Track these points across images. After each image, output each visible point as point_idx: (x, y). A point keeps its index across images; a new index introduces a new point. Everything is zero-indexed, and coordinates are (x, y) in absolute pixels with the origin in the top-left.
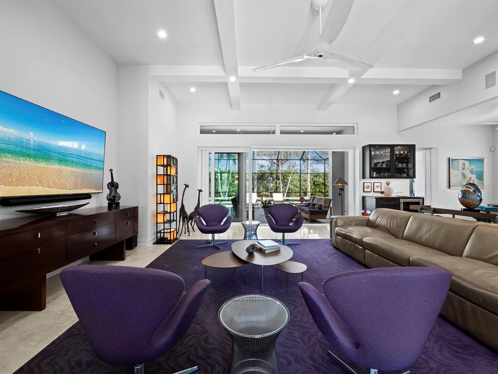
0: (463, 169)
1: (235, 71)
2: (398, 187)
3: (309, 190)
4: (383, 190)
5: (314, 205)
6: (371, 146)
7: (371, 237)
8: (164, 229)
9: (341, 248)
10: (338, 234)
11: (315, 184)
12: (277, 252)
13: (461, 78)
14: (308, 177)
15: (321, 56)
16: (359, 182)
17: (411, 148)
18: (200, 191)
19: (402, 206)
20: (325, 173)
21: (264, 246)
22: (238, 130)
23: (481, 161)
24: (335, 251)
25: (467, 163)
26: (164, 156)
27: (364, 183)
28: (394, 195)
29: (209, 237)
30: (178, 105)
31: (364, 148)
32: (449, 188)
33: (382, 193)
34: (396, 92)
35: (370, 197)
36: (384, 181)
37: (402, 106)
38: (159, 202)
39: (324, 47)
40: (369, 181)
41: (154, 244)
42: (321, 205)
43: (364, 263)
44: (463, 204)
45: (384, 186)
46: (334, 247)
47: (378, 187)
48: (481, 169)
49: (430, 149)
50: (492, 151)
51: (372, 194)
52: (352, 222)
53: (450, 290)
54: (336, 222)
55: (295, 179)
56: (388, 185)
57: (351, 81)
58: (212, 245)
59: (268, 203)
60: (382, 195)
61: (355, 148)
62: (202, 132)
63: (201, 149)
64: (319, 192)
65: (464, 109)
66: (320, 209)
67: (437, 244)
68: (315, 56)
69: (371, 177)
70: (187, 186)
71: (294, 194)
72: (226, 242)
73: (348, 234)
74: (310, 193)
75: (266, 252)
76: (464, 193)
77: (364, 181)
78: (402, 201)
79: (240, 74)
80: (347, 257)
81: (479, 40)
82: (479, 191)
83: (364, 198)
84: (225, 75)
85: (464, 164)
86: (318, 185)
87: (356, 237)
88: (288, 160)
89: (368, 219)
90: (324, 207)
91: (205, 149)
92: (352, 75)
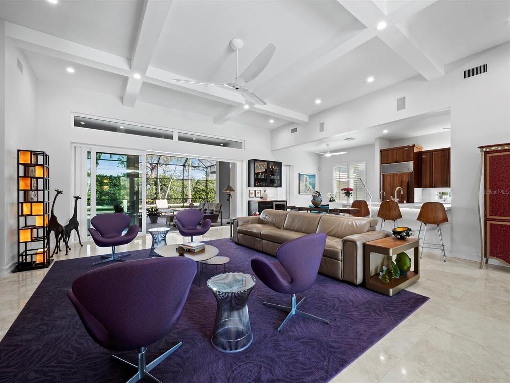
0: (306, 181)
1: (143, 71)
2: (272, 194)
3: (190, 196)
4: (262, 196)
5: (205, 210)
6: (255, 160)
7: (265, 230)
8: (26, 250)
9: (243, 243)
10: (240, 232)
11: (196, 191)
12: (202, 251)
13: (308, 121)
14: (188, 184)
15: (237, 89)
16: (246, 189)
17: (279, 164)
18: (77, 198)
19: (275, 207)
20: (207, 180)
21: (192, 247)
22: (122, 127)
23: (314, 176)
24: (237, 246)
25: (308, 177)
26: (31, 151)
27: (249, 190)
28: (269, 200)
29: (107, 251)
30: (38, 82)
31: (249, 161)
32: (299, 194)
33: (262, 198)
34: (272, 121)
35: (254, 202)
36: (262, 188)
37: (274, 132)
38: (20, 214)
39: (241, 83)
40: (253, 188)
41: (14, 272)
42: (213, 210)
43: (262, 250)
44: (313, 204)
45: (263, 192)
46: (236, 243)
47: (258, 193)
48: (314, 182)
49: (289, 166)
50: (319, 169)
51: (255, 199)
52: (248, 222)
53: (323, 256)
54: (237, 222)
55: (174, 185)
56: (265, 192)
57: (246, 107)
58: (112, 259)
59: (155, 211)
60: (262, 200)
61: (242, 161)
62: (77, 123)
63: (75, 146)
64: (199, 198)
65: (311, 142)
66: (212, 213)
67: (303, 230)
68: (233, 87)
69: (255, 185)
70: (59, 192)
71: (173, 200)
72: (129, 254)
73: (249, 230)
74: (190, 200)
75: (195, 251)
76: (314, 197)
77: (250, 188)
78: (275, 204)
79: (148, 74)
80: (247, 249)
81: (318, 102)
82: (321, 196)
83: (249, 202)
84: (129, 70)
85: (306, 178)
86: (198, 191)
87: (255, 231)
88: (166, 164)
89: (260, 218)
90: (216, 212)
91: (80, 145)
92: (247, 102)
